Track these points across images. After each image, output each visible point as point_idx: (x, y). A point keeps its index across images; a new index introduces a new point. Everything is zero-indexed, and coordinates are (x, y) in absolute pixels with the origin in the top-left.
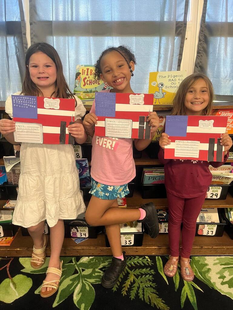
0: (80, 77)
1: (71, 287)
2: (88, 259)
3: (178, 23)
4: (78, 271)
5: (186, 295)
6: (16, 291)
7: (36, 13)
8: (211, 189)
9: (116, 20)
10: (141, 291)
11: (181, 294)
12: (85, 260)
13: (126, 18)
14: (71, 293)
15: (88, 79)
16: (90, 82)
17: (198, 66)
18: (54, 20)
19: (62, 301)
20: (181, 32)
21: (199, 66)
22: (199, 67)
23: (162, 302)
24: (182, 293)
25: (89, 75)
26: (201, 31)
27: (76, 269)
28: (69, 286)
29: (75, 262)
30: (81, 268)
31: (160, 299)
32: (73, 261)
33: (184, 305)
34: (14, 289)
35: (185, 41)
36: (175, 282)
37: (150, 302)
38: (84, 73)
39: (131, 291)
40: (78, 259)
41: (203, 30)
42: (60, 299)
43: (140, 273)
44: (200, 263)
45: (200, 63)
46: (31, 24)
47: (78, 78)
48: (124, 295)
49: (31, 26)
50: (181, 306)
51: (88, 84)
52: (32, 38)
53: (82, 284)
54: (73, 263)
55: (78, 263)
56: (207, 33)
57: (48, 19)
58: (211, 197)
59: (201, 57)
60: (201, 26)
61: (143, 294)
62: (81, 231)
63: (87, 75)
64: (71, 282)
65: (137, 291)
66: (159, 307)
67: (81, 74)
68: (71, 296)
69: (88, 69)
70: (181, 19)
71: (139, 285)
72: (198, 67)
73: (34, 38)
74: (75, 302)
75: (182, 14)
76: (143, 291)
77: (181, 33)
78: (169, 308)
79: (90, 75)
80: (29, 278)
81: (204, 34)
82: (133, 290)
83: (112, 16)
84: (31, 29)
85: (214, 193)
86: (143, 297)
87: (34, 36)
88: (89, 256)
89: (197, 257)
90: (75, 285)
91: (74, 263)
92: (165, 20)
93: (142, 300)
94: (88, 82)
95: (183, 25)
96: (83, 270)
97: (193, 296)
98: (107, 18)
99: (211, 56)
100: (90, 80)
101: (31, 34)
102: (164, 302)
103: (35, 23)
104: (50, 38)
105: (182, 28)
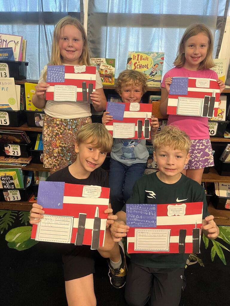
0: (131, 62)
3: (219, 17)
5: (215, 252)
7: (94, 5)
9: (164, 13)
11: (211, 251)
13: (172, 12)
15: (138, 64)
16: (140, 67)
18: (109, 12)
20: (221, 25)
25: (139, 60)
33: (214, 259)
35: (224, 34)
36: (204, 242)
38: (135, 58)
44: (226, 231)
46: (89, 15)
47: (130, 63)
49: (89, 17)
50: (211, 260)
51: (138, 68)
52: (88, 28)
57: (103, 12)
63: (138, 60)
67: (132, 59)
69: (138, 55)
70: (222, 14)
73: (90, 27)
75: (223, 10)
77: (221, 27)
79: (141, 60)
83: (160, 10)
84: (89, 20)
87: (91, 26)
89: (224, 227)
92: (208, 15)
94: (138, 67)
95: (223, 20)
97: (221, 254)
98: (156, 11)
100: (140, 65)
101: (88, 24)
103: (92, 14)
104: (104, 28)
105: (222, 22)
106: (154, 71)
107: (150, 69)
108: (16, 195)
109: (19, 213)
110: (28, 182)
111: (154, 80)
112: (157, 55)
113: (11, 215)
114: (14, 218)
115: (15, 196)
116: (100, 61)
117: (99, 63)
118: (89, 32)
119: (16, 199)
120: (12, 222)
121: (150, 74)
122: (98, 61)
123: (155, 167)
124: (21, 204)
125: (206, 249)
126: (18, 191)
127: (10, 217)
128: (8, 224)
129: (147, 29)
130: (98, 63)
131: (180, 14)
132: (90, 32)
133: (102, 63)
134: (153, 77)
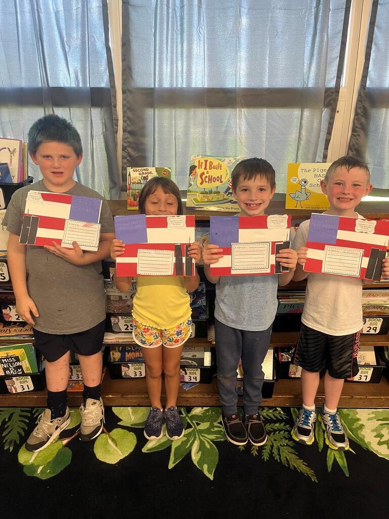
0: (196, 172)
1: (187, 445)
2: (201, 410)
3: (328, 90)
4: (192, 425)
5: (333, 457)
6: (118, 450)
7: (132, 77)
8: (369, 321)
9: (242, 86)
10: (275, 451)
11: (327, 456)
12: (197, 411)
13: (254, 85)
14: (188, 452)
15: (206, 175)
16: (209, 179)
17: (353, 150)
18: (157, 87)
19: (178, 462)
20: (331, 102)
21: (355, 149)
22: (354, 151)
23: (304, 465)
24: (328, 454)
25: (208, 170)
26: (360, 100)
27: (188, 423)
28: (184, 443)
29: (185, 413)
30: (194, 422)
31: (302, 461)
32: (183, 413)
33: (332, 468)
34: (114, 447)
35: (337, 115)
36: (318, 441)
37: (288, 464)
38: (201, 166)
39: (263, 451)
40: (189, 410)
41: (362, 100)
42: (176, 459)
43: (272, 428)
44: (350, 417)
45: (356, 146)
46: (124, 92)
47: (193, 173)
48: (254, 455)
49: (125, 95)
50: (327, 469)
51: (206, 182)
52: (124, 112)
53: (199, 441)
54: (183, 414)
55: (189, 415)
56: (367, 104)
57: (146, 86)
58: (367, 332)
59: (357, 137)
60: (360, 95)
61: (280, 455)
62: (190, 373)
63: (205, 168)
64: (186, 438)
65: (271, 451)
66: (301, 471)
67: (197, 168)
68: (189, 456)
69: (206, 161)
70: (332, 84)
71: (273, 444)
72: (352, 151)
73: (128, 112)
74: (196, 463)
75: (334, 78)
76: (279, 451)
77: (331, 104)
78: (313, 471)
79: (210, 169)
80: (131, 433)
81: (363, 106)
82: (265, 449)
83: (236, 83)
84: (124, 99)
85: (372, 327)
86: (280, 458)
87: (128, 108)
88: (202, 407)
89: (345, 410)
90: (191, 442)
91: (185, 415)
92: (310, 86)
93: (279, 461)
94: (207, 180)
95: (334, 94)
96: (198, 424)
97: (341, 458)
99: (371, 136)
100: (209, 176)
101: (124, 106)
102: (306, 464)
103: (129, 91)
104: (149, 112)
105: (333, 97)
107: (225, 183)
108: (26, 384)
109: (33, 412)
110: (43, 359)
111: (232, 201)
112: (234, 161)
113: (20, 416)
114: (27, 421)
115: (25, 385)
116: (147, 172)
117: (146, 175)
118: (126, 118)
119: (26, 390)
120: (23, 429)
121: (226, 192)
122: (144, 172)
124: (36, 397)
125: (320, 451)
126: (29, 377)
127: (20, 421)
128: (19, 433)
130: (144, 175)
131: (267, 87)
132: (128, 118)
133: (150, 175)
134: (230, 195)
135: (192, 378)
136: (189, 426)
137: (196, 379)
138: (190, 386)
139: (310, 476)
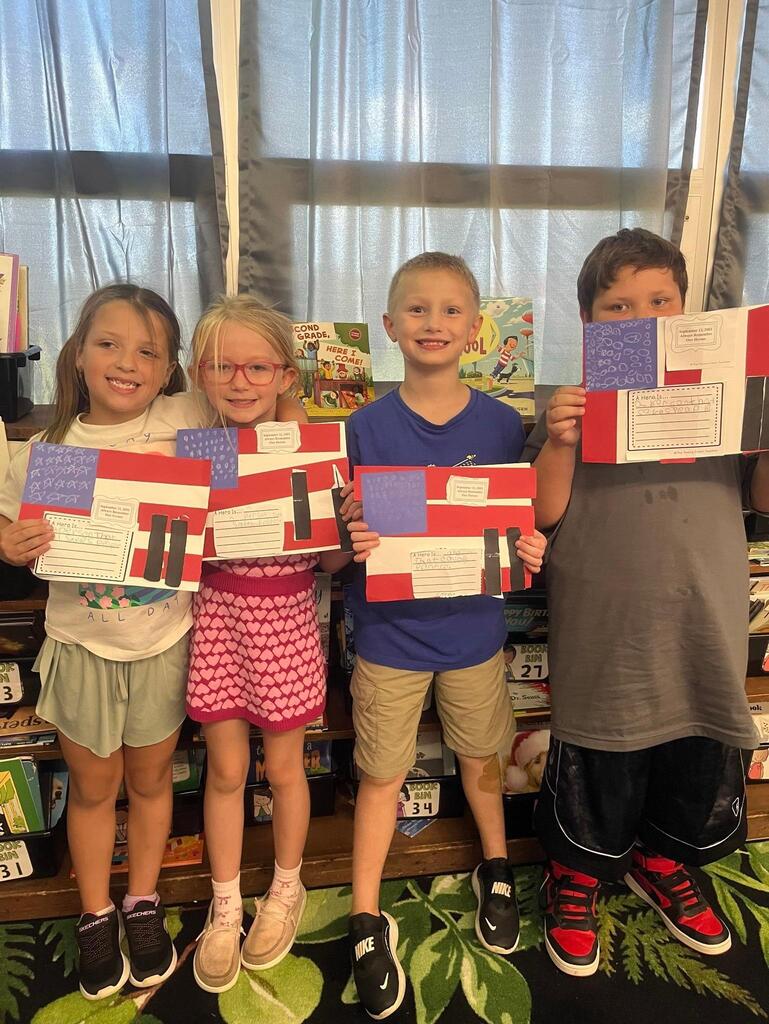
1: (447, 970)
2: (454, 881)
4: (443, 920)
6: (281, 1005)
7: (262, 134)
10: (651, 957)
11: (762, 951)
12: (445, 885)
13: (525, 159)
14: (454, 987)
17: (719, 295)
19: (438, 1016)
20: (676, 198)
21: (721, 294)
22: (720, 298)
23: (722, 979)
24: (763, 947)
26: (727, 197)
27: (433, 917)
28: (439, 968)
29: (419, 894)
30: (446, 912)
31: (714, 971)
32: (414, 892)
34: (270, 998)
35: (686, 224)
37: (690, 982)
39: (625, 961)
40: (425, 884)
41: (734, 196)
42: (430, 1010)
43: (624, 906)
45: (724, 286)
46: (242, 167)
48: (609, 974)
49: (246, 172)
52: (243, 211)
53: (472, 959)
54: (414, 897)
55: (431, 897)
56: (745, 206)
57: (295, 155)
59: (726, 268)
60: (727, 184)
61: (662, 964)
62: (417, 796)
64: (437, 956)
65: (642, 958)
66: (721, 994)
68: (459, 995)
70: (676, 163)
71: (639, 941)
72: (717, 298)
73: (252, 209)
74: (481, 1013)
76: (659, 957)
77: (674, 203)
78: (746, 992)
80: (302, 958)
81: (736, 207)
82: (627, 956)
84: (242, 183)
86: (666, 972)
87: (253, 202)
88: (454, 873)
89: (760, 845)
90: (453, 962)
91: (419, 899)
93: (666, 979)
95: (681, 181)
96: (457, 917)
99: (752, 266)
101: (242, 197)
102: (727, 977)
103: (255, 163)
105: (678, 187)
106: (507, 361)
107: (491, 355)
108: (14, 860)
109: (41, 932)
110: (54, 796)
111: (511, 392)
112: (508, 307)
113: (9, 945)
114: (29, 956)
115: (11, 864)
116: (315, 332)
117: (314, 339)
118: (247, 225)
119: (15, 875)
120: (25, 979)
121: (495, 373)
122: (310, 332)
123: (523, 676)
124: (43, 893)
125: (745, 943)
126: (22, 843)
127: (10, 958)
128: (15, 992)
129: (449, 213)
130: (309, 340)
131: (549, 164)
132: (253, 224)
133: (322, 338)
134: (504, 381)
135: (421, 808)
136: (437, 925)
137: (430, 808)
138: (419, 827)
139: (745, 1003)
